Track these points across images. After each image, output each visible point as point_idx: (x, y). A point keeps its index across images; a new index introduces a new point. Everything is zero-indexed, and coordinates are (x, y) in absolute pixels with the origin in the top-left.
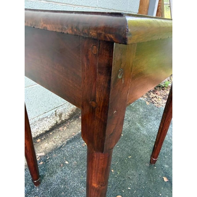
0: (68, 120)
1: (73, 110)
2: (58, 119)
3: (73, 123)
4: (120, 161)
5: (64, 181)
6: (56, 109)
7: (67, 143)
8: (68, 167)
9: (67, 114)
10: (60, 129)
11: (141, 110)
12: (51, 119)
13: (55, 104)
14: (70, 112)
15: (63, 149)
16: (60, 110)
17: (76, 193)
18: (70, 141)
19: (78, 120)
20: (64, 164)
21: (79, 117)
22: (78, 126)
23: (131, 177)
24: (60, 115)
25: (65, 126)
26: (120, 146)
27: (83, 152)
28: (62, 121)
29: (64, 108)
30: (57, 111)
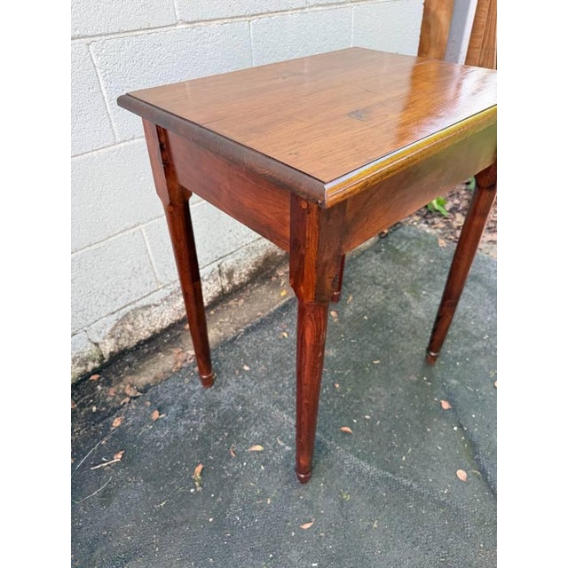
0: (247, 283)
1: (256, 263)
2: (225, 282)
3: (259, 291)
4: (355, 368)
5: (241, 399)
6: (219, 262)
7: (247, 331)
8: (249, 376)
9: (244, 271)
10: (231, 303)
11: (422, 260)
12: (212, 282)
13: (218, 250)
14: (250, 267)
15: (239, 343)
16: (228, 263)
17: (264, 420)
18: (253, 329)
19: (269, 284)
20: (241, 370)
21: (271, 277)
22: (270, 296)
23: (373, 399)
24: (230, 274)
25: (241, 297)
26: (358, 340)
27: (278, 349)
28: (234, 286)
29: (238, 257)
30: (223, 264)
